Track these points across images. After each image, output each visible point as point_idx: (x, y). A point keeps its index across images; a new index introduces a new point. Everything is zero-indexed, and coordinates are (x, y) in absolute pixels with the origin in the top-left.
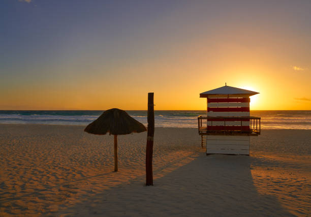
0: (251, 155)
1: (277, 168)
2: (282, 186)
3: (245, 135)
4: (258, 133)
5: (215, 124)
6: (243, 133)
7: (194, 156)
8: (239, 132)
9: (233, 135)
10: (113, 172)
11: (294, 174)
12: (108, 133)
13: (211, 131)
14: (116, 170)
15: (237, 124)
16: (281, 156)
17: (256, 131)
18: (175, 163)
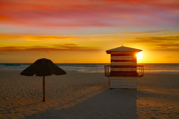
0: (138, 89)
1: (154, 98)
2: (157, 114)
3: (134, 77)
4: (142, 76)
5: (115, 70)
6: (133, 75)
7: (102, 90)
8: (130, 75)
9: (127, 77)
10: (42, 102)
11: (165, 103)
12: (35, 75)
13: (113, 74)
14: (44, 101)
15: (129, 70)
16: (156, 90)
17: (141, 74)
18: (87, 95)
